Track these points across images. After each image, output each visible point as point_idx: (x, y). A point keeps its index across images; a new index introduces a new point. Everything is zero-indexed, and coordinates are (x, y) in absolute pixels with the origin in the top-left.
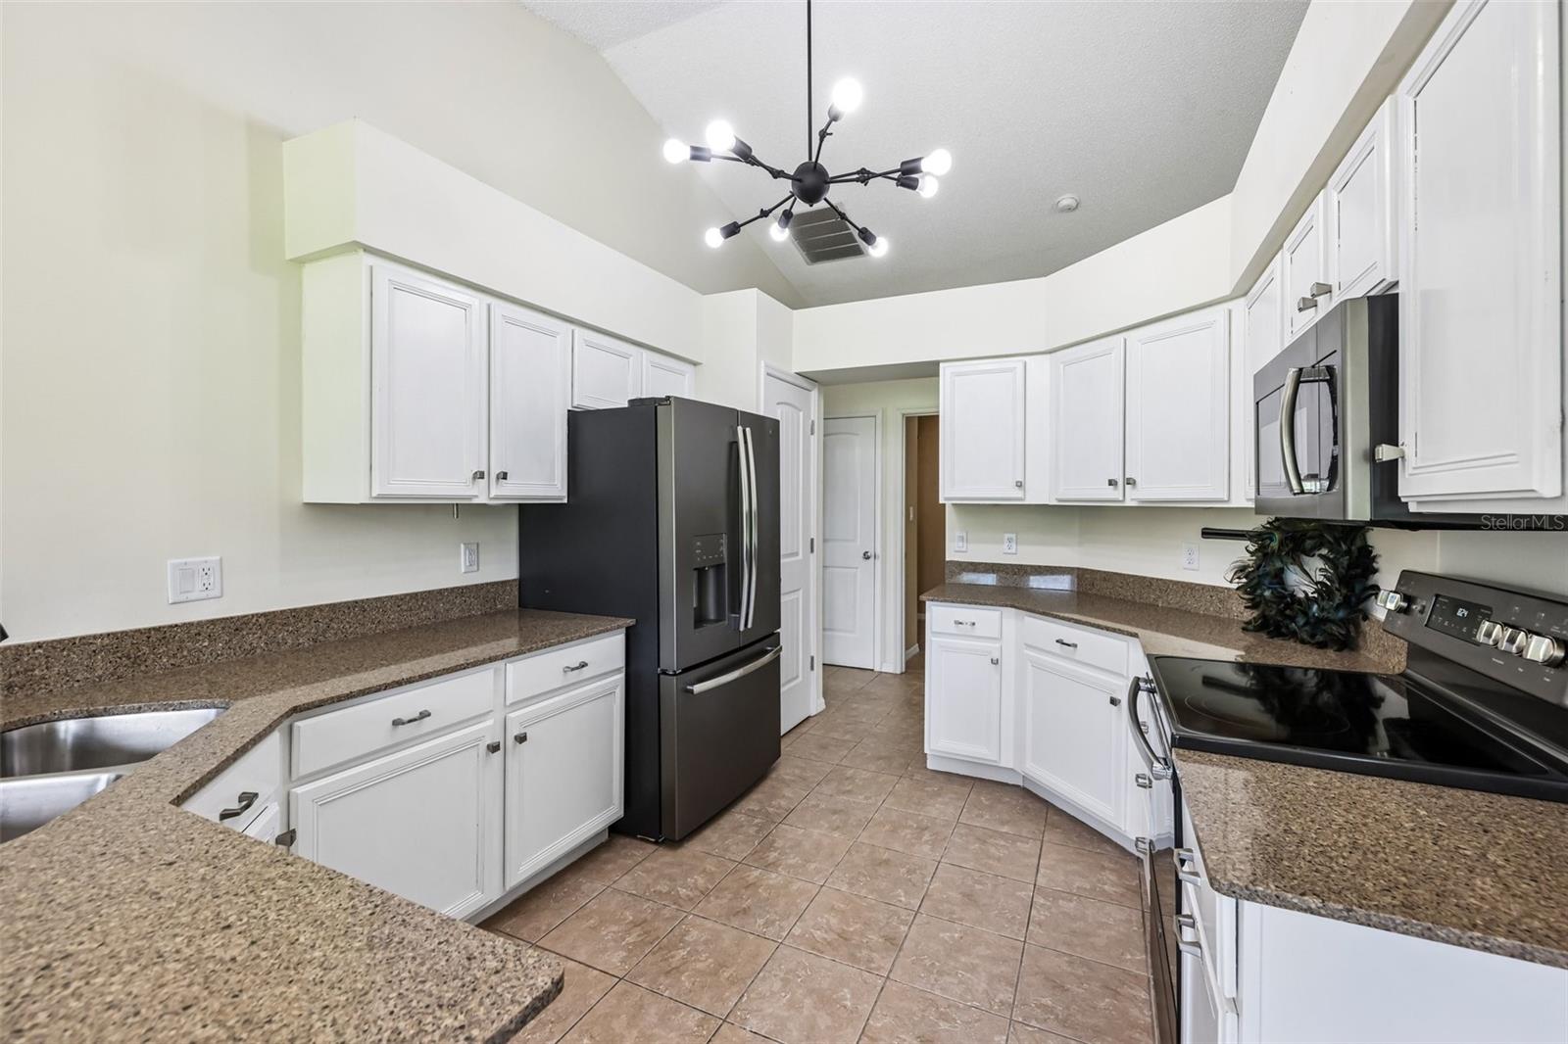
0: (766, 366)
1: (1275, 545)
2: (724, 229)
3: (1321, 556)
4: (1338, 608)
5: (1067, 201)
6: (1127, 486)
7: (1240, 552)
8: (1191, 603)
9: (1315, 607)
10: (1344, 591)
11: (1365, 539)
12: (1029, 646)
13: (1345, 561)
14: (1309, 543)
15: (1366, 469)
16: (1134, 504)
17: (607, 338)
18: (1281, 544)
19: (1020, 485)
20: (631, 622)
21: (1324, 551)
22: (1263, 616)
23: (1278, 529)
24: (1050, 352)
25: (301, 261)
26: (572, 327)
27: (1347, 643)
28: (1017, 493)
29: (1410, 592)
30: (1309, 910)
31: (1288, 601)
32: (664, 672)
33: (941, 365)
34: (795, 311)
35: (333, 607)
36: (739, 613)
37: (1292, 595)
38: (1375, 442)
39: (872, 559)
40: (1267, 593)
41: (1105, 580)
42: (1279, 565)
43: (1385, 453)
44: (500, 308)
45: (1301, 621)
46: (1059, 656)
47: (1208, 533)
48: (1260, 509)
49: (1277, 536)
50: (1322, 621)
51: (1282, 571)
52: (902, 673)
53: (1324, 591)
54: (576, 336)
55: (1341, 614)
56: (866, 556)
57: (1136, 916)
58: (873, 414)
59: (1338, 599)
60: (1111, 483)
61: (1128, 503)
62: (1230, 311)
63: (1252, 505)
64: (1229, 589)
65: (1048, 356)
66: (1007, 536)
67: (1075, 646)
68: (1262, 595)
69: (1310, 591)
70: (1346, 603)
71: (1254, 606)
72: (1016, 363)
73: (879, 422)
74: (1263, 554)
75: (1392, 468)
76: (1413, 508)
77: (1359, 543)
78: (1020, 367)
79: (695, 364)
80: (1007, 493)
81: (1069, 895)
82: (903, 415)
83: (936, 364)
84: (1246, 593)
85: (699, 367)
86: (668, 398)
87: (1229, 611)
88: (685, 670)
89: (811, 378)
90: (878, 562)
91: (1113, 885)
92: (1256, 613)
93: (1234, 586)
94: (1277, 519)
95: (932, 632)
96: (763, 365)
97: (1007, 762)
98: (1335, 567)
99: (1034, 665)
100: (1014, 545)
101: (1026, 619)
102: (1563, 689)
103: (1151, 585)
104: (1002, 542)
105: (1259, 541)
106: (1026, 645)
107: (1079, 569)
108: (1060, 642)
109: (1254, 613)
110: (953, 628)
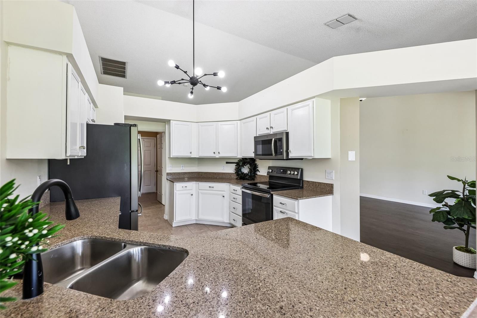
3: (248, 166)
6: (218, 154)
7: (233, 166)
8: (224, 176)
13: (253, 166)
14: (246, 163)
15: (286, 153)
17: (89, 98)
27: (254, 179)
28: (190, 155)
29: (272, 169)
31: (243, 174)
32: (133, 211)
33: (171, 121)
38: (287, 149)
41: (205, 174)
44: (81, 83)
46: (209, 190)
47: (227, 163)
49: (241, 163)
51: (241, 169)
54: (87, 95)
60: (214, 153)
65: (196, 123)
66: (182, 165)
67: (213, 187)
68: (239, 173)
70: (254, 173)
71: (238, 175)
72: (190, 124)
74: (239, 166)
79: (96, 107)
80: (187, 155)
83: (170, 120)
84: (236, 173)
85: (97, 109)
87: (231, 177)
93: (234, 172)
95: (177, 191)
99: (202, 193)
100: (183, 168)
101: (199, 183)
102: (298, 177)
103: (216, 174)
104: (181, 167)
105: (238, 164)
106: (199, 190)
107: (198, 172)
108: (210, 187)
109: (237, 177)
110: (181, 189)
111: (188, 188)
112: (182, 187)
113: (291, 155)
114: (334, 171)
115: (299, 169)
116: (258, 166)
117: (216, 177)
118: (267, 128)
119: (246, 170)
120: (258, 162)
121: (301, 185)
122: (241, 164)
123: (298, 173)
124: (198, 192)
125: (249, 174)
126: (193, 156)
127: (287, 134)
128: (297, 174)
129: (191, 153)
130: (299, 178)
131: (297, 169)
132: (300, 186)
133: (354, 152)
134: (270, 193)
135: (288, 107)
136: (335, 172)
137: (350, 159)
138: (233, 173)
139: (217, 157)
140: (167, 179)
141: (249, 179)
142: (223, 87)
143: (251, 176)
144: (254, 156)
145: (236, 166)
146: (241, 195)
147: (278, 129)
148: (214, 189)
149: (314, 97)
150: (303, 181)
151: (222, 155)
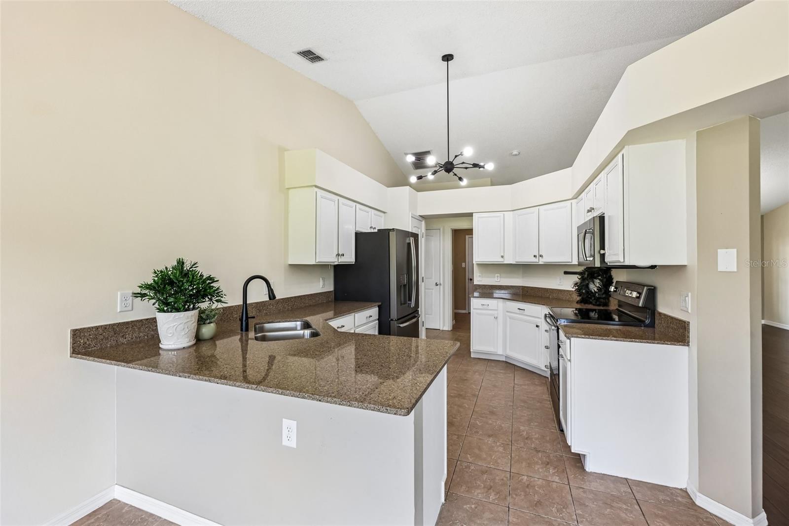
0: (412, 214)
1: (586, 276)
2: (418, 177)
3: (599, 279)
4: (603, 294)
5: (515, 152)
6: (540, 258)
7: (576, 278)
8: (561, 296)
9: (597, 294)
10: (605, 289)
11: (610, 273)
12: (507, 312)
13: (605, 280)
14: (595, 275)
15: (599, 255)
16: (542, 263)
17: (365, 207)
18: (588, 275)
19: (502, 257)
20: (380, 304)
21: (600, 278)
22: (583, 298)
23: (587, 271)
24: (513, 211)
25: (288, 189)
26: (355, 204)
27: (606, 304)
28: (501, 260)
29: (617, 286)
30: (583, 338)
31: (589, 292)
32: (392, 320)
33: (474, 214)
34: (419, 193)
35: (295, 297)
36: (411, 301)
37: (591, 291)
38: (600, 249)
39: (439, 286)
40: (584, 291)
42: (587, 282)
43: (602, 252)
44: (342, 200)
45: (593, 298)
46: (519, 314)
47: (566, 273)
48: (580, 264)
49: (586, 273)
50: (599, 298)
51: (588, 284)
52: (451, 330)
53: (599, 289)
54: (357, 207)
55: (604, 296)
56: (437, 285)
57: (546, 390)
58: (438, 228)
59: (603, 291)
60: (535, 256)
61: (540, 263)
62: (572, 203)
63: (577, 263)
64: (572, 291)
65: (512, 212)
66: (496, 275)
67: (524, 310)
68: (582, 292)
69: (596, 290)
71: (580, 296)
72: (501, 214)
73: (441, 231)
74: (583, 279)
75: (604, 255)
76: (608, 264)
77: (609, 275)
78: (502, 215)
79: (384, 213)
80: (497, 259)
81: (525, 385)
82: (451, 229)
83: (472, 213)
84: (577, 291)
85: (386, 214)
86: (394, 229)
87: (572, 298)
88: (398, 319)
89: (423, 217)
90: (442, 287)
91: (538, 382)
92: (580, 298)
93: (574, 290)
94: (587, 268)
95: (474, 309)
96: (410, 213)
97: (500, 352)
98: (602, 282)
99: (510, 318)
100: (499, 278)
101: (507, 302)
102: (639, 303)
103: (547, 291)
104: (495, 277)
105: (582, 275)
107: (522, 286)
108: (519, 309)
110: (481, 307)
111: (490, 307)
112: (482, 305)
113: (608, 260)
114: (690, 294)
115: (645, 286)
117: (548, 296)
118: (590, 211)
121: (647, 321)
123: (640, 294)
124: (506, 315)
126: (507, 261)
127: (602, 220)
128: (638, 298)
130: (640, 305)
131: (641, 287)
132: (645, 321)
133: (735, 250)
135: (606, 169)
136: (691, 296)
137: (721, 268)
145: (579, 279)
147: (598, 210)
148: (525, 313)
149: (622, 147)
151: (547, 259)
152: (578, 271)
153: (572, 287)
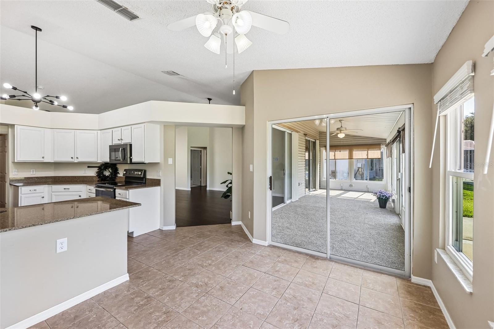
3: (109, 169)
6: (76, 159)
7: (96, 170)
11: (116, 166)
13: (114, 170)
15: (129, 159)
23: (102, 165)
24: (52, 129)
29: (126, 171)
31: (104, 176)
33: (15, 125)
38: (130, 156)
46: (65, 192)
47: (88, 167)
51: (103, 172)
55: (114, 176)
60: (72, 158)
67: (69, 189)
68: (101, 176)
70: (114, 175)
74: (101, 170)
75: (132, 159)
78: (43, 131)
80: (38, 159)
83: (13, 125)
87: (93, 180)
93: (96, 175)
95: (22, 194)
98: (112, 171)
99: (55, 195)
100: (34, 172)
101: (52, 186)
104: (31, 172)
105: (99, 168)
106: (53, 192)
107: (54, 176)
108: (64, 189)
109: (99, 179)
110: (30, 192)
111: (37, 191)
112: (30, 190)
113: (133, 161)
114: (161, 171)
115: (142, 170)
116: (119, 169)
117: (76, 180)
118: (119, 140)
119: (107, 173)
120: (118, 166)
121: (144, 182)
122: (103, 168)
124: (51, 194)
125: (110, 176)
126: (46, 160)
127: (131, 145)
128: (141, 174)
129: (43, 158)
130: (142, 177)
131: (141, 170)
133: (172, 159)
134: (113, 188)
135: (132, 126)
137: (169, 163)
138: (94, 176)
139: (76, 162)
140: (10, 184)
141: (110, 180)
142: (69, 106)
143: (111, 178)
144: (109, 161)
145: (98, 170)
146: (95, 192)
147: (126, 141)
148: (70, 190)
149: (144, 123)
150: (146, 179)
151: (81, 159)
152: (98, 166)
153: (95, 174)
